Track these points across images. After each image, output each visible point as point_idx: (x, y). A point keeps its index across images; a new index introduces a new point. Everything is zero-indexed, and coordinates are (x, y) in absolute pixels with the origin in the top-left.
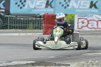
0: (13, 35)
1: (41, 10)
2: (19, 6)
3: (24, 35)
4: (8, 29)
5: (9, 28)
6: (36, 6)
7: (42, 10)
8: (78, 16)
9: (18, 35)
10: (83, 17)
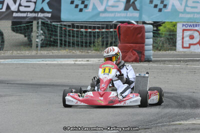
0: (63, 63)
1: (116, 13)
2: (77, 6)
3: (83, 63)
4: (57, 46)
5: (59, 44)
6: (107, 7)
7: (118, 15)
8: (183, 25)
9: (73, 62)
10: (193, 28)
